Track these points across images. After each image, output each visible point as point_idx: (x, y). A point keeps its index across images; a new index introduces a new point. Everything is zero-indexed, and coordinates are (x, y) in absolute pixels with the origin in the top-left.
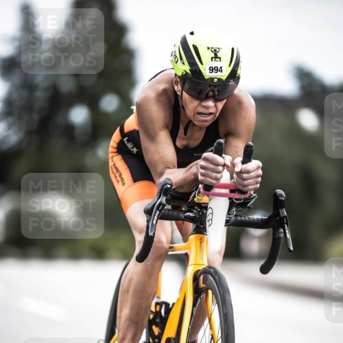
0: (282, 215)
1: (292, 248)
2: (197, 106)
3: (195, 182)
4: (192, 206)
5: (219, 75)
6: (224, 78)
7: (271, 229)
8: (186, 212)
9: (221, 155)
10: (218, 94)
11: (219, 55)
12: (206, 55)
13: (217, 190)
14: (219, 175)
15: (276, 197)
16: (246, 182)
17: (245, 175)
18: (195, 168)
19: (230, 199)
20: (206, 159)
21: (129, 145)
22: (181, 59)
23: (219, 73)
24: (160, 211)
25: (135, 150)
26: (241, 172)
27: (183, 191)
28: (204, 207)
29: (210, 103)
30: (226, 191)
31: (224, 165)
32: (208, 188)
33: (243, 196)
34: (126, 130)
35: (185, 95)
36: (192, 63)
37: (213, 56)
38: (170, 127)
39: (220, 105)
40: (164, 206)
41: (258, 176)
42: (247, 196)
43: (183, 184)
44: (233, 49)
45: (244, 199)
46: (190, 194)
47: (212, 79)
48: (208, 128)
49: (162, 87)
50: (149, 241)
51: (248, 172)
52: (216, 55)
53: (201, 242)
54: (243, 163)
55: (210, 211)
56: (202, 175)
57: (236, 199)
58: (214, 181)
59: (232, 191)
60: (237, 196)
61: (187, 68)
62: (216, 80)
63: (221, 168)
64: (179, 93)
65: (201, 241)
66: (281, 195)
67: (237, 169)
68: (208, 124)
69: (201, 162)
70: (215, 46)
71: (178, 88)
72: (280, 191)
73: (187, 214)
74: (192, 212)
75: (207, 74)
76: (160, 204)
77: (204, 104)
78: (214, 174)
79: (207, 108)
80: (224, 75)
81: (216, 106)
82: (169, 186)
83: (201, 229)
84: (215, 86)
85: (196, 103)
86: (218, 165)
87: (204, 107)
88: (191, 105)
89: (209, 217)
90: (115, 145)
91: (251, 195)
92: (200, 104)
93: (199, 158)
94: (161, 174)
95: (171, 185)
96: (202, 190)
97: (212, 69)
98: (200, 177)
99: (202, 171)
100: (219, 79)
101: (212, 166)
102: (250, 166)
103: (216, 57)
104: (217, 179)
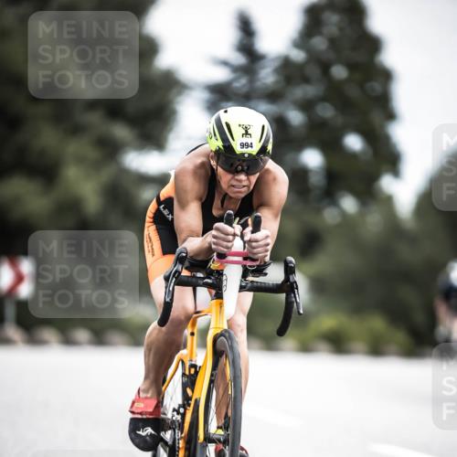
0: (291, 280)
1: (301, 312)
2: (230, 180)
3: (209, 250)
4: (210, 273)
5: (249, 150)
6: (254, 153)
8: (204, 278)
9: (231, 225)
10: (248, 169)
11: (249, 132)
12: (238, 132)
13: (230, 258)
14: (229, 244)
16: (255, 251)
17: (254, 244)
18: (209, 238)
19: (244, 267)
20: (218, 229)
21: (166, 212)
22: (215, 135)
23: (250, 148)
24: (176, 278)
25: (170, 217)
26: (250, 241)
27: (200, 258)
28: (220, 273)
29: (243, 177)
30: (240, 259)
31: (235, 235)
32: (222, 256)
33: (254, 264)
34: (162, 198)
35: (220, 169)
36: (225, 139)
37: (244, 132)
38: (204, 199)
39: (254, 179)
40: (180, 273)
41: (268, 245)
42: (258, 263)
43: (199, 252)
44: (263, 127)
45: (258, 266)
46: (208, 261)
47: (243, 154)
48: (243, 199)
49: (199, 161)
50: (168, 306)
51: (257, 241)
52: (247, 131)
53: (221, 307)
54: (253, 232)
55: (224, 278)
56: (215, 244)
57: (250, 266)
58: (225, 250)
59: (245, 259)
60: (249, 263)
61: (220, 144)
62: (246, 155)
63: (231, 237)
64: (215, 167)
65: (221, 305)
66: (291, 262)
67: (246, 238)
68: (243, 195)
69: (213, 232)
70: (246, 124)
71: (213, 163)
72: (291, 259)
73: (206, 280)
74: (210, 278)
75: (238, 150)
76: (176, 271)
77: (236, 177)
78: (225, 243)
79: (240, 181)
80: (254, 150)
81: (248, 179)
82: (184, 255)
83: (219, 296)
84: (244, 161)
85: (230, 176)
86: (228, 234)
87: (237, 180)
88: (224, 178)
89: (224, 283)
90: (152, 215)
91: (265, 263)
92: (232, 178)
93: (211, 229)
94: (185, 241)
95: (187, 253)
96: (215, 257)
97: (243, 145)
98: (213, 246)
99: (214, 240)
100: (250, 155)
101: (222, 236)
102: (258, 235)
103: (247, 133)
104: (228, 248)
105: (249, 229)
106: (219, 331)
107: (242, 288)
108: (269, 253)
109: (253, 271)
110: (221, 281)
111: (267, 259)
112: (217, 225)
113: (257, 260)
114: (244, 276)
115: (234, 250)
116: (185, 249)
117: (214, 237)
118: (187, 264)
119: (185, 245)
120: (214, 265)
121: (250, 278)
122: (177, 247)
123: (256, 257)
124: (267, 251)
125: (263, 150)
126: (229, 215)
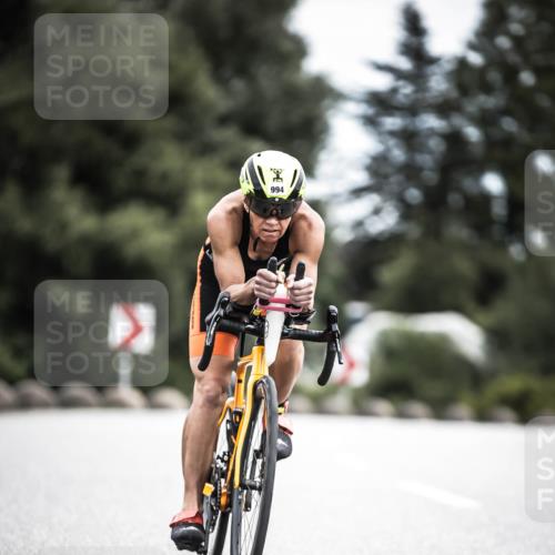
0: (333, 329)
2: (262, 224)
3: (253, 297)
4: (253, 319)
6: (285, 198)
7: (326, 344)
8: (247, 324)
10: (282, 213)
11: (281, 176)
13: (273, 305)
14: (272, 291)
15: (329, 312)
16: (298, 298)
17: (297, 292)
18: (252, 284)
19: (287, 314)
20: (261, 275)
23: (281, 193)
26: (292, 289)
27: (244, 303)
28: (262, 319)
30: (283, 306)
31: (277, 282)
32: (264, 302)
33: (297, 311)
36: (256, 183)
37: (276, 176)
39: (286, 224)
40: (221, 318)
41: (311, 293)
42: (301, 310)
43: (243, 297)
47: (273, 199)
51: (299, 289)
53: (263, 354)
54: (296, 280)
55: (266, 324)
56: (258, 290)
57: (293, 314)
58: (268, 296)
59: (288, 306)
60: (291, 310)
61: (251, 187)
62: (276, 200)
63: (274, 284)
65: (263, 352)
66: (334, 311)
67: (290, 285)
69: (257, 278)
71: (246, 207)
72: (333, 307)
73: (249, 326)
74: (253, 324)
75: (269, 194)
76: (218, 316)
77: (268, 221)
78: (267, 290)
79: (271, 225)
80: (285, 194)
81: (280, 224)
82: (227, 299)
83: (261, 342)
85: (261, 220)
86: (271, 281)
87: (268, 224)
88: (256, 222)
89: (266, 330)
92: (263, 222)
93: (255, 275)
96: (257, 303)
97: (273, 189)
98: (256, 292)
99: (257, 286)
100: (280, 199)
101: (265, 282)
102: (301, 283)
103: (278, 177)
104: (270, 294)
105: (292, 276)
106: (259, 378)
107: (284, 336)
108: (312, 301)
109: (295, 319)
110: (263, 327)
111: (311, 307)
112: (261, 271)
113: (299, 308)
114: (287, 323)
115: (276, 296)
116: (228, 293)
117: (257, 283)
118: (229, 308)
119: (227, 290)
120: (256, 312)
121: (293, 326)
122: (219, 292)
123: (298, 304)
124: (310, 299)
125: (295, 195)
126: (273, 262)
